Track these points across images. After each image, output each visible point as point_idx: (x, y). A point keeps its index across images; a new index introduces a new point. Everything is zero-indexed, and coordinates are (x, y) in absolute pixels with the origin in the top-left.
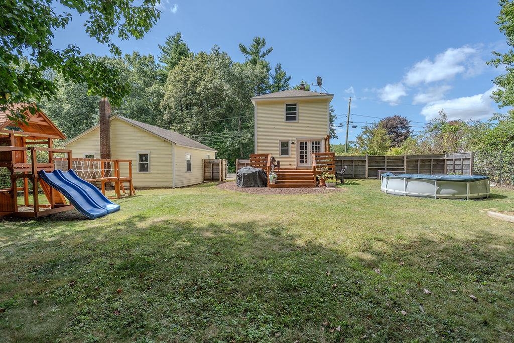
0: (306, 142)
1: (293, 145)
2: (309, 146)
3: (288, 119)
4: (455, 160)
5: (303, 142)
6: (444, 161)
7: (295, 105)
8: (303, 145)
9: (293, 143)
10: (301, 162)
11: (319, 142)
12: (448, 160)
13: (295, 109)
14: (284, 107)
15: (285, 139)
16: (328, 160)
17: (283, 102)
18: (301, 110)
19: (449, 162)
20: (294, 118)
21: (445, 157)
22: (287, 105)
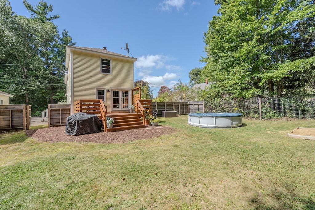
0: (118, 92)
1: (108, 93)
2: (120, 94)
3: (103, 71)
4: (194, 105)
5: (116, 91)
6: (188, 105)
7: (109, 61)
8: (116, 93)
9: (108, 91)
10: (114, 107)
11: (127, 92)
12: (190, 105)
13: (109, 64)
14: (100, 62)
15: (101, 87)
16: (147, 105)
17: (99, 57)
18: (113, 66)
19: (190, 106)
20: (108, 71)
21: (188, 104)
22: (102, 59)
